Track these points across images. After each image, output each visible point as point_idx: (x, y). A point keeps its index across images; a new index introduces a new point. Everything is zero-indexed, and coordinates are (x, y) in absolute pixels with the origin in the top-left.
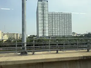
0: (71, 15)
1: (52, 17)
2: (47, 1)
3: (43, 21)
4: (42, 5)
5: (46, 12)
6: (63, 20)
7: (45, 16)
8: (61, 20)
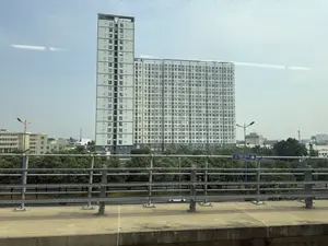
0: (231, 71)
1: (162, 76)
2: (132, 19)
3: (116, 89)
4: (113, 33)
5: (125, 58)
6: (203, 88)
7: (121, 71)
8: (194, 88)
